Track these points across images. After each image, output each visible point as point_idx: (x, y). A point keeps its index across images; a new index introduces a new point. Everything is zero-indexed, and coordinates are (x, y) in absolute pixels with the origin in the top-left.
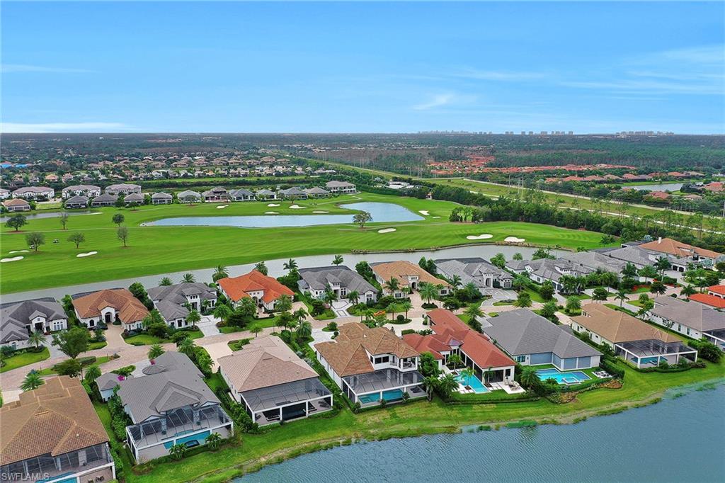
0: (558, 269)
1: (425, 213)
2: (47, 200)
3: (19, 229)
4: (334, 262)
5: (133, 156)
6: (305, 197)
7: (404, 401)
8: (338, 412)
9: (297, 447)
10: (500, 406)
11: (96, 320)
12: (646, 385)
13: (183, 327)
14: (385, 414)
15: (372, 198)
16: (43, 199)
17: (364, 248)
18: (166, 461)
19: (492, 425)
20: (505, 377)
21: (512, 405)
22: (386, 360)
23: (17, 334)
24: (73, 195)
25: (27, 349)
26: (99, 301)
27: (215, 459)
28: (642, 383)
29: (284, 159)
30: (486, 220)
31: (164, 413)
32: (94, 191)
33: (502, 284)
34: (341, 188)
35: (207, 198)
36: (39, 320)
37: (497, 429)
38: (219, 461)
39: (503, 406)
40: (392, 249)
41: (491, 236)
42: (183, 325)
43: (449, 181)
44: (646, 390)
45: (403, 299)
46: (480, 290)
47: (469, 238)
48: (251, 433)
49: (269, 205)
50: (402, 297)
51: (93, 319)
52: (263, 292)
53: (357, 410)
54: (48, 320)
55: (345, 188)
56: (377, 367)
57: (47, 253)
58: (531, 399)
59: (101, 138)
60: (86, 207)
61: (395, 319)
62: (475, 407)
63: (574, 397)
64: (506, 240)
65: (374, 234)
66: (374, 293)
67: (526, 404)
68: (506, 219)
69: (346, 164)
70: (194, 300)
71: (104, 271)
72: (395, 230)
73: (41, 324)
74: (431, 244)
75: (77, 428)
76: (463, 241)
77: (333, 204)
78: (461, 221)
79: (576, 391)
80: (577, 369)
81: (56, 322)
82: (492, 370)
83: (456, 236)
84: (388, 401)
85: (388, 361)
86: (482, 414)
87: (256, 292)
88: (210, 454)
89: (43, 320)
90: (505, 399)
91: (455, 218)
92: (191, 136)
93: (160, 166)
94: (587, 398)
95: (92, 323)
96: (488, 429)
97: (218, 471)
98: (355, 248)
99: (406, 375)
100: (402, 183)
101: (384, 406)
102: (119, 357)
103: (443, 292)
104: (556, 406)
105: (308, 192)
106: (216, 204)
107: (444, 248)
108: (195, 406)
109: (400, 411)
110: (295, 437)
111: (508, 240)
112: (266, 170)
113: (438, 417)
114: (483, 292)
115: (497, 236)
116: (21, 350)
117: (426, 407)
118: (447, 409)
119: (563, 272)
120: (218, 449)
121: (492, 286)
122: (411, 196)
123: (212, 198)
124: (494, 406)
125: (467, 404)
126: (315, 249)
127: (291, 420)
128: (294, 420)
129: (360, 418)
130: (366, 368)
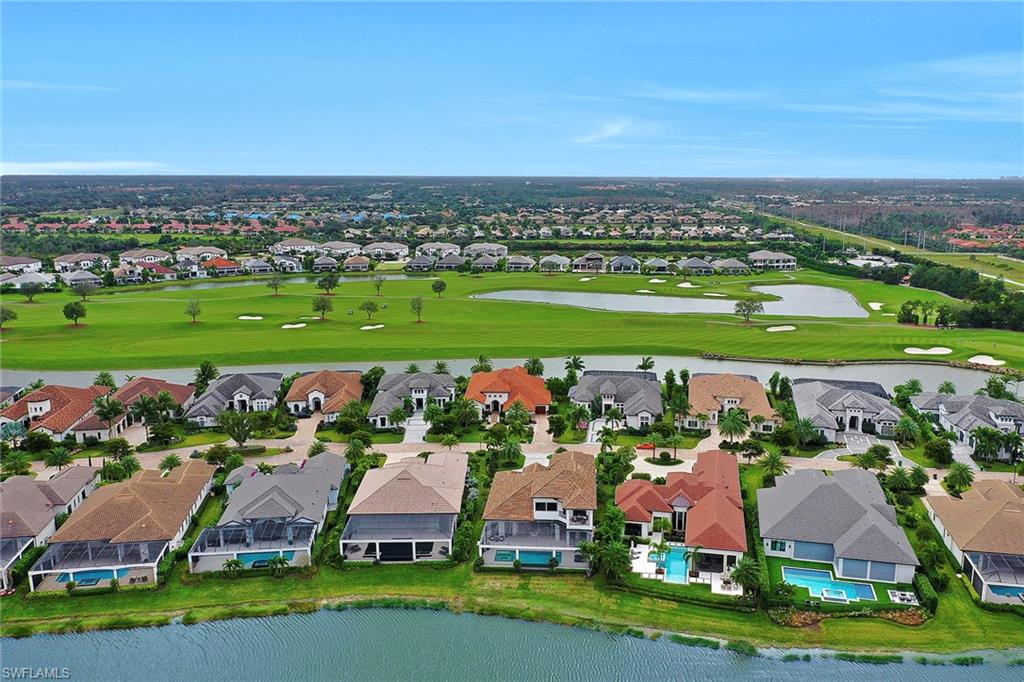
0: (993, 416)
1: (876, 306)
2: (396, 259)
3: (330, 291)
4: (641, 367)
5: (540, 207)
6: (708, 272)
7: (550, 568)
8: (454, 565)
9: (369, 598)
10: (684, 607)
11: (302, 405)
12: (977, 632)
13: (387, 426)
14: (515, 581)
15: (813, 279)
16: (391, 257)
17: (721, 352)
18: (219, 577)
19: (649, 632)
20: (725, 567)
21: (703, 611)
22: (552, 507)
23: (208, 410)
24: (425, 253)
25: (214, 427)
26: (313, 383)
27: (271, 588)
28: (968, 627)
29: (732, 217)
30: (961, 325)
31: (250, 521)
32: (451, 251)
33: (879, 428)
34: (771, 262)
35: (576, 267)
36: (241, 396)
37: (654, 638)
38: (274, 591)
39: (689, 608)
40: (764, 356)
41: (948, 351)
42: (387, 425)
43: (973, 258)
44: (970, 639)
45: (699, 431)
46: (827, 433)
47: (908, 351)
48: (333, 567)
49: (651, 281)
50: (698, 428)
51: (298, 403)
52: (507, 395)
53: (480, 568)
54: (252, 398)
55: (778, 261)
56: (539, 515)
57: (334, 321)
58: (737, 608)
59: (528, 183)
60: (429, 270)
61: (658, 456)
62: (646, 601)
63: (815, 622)
64: (970, 360)
65: (759, 331)
66: (652, 415)
67: (727, 614)
68: (1000, 326)
69: (826, 226)
70: (419, 396)
71: (372, 350)
72: (794, 328)
73: (244, 401)
74: (830, 354)
75: (148, 518)
76: (896, 355)
77: (744, 284)
78: (917, 323)
79: (825, 612)
80: (868, 579)
81: (260, 401)
82: (700, 551)
83: (887, 346)
84: (524, 565)
85: (555, 509)
86: (648, 613)
87: (498, 395)
88: (270, 580)
89: (246, 398)
90: (697, 600)
91: (907, 318)
92: (638, 182)
93: (562, 222)
94: (840, 628)
95: (297, 407)
96: (640, 635)
97: (266, 603)
98: (709, 350)
99: (573, 533)
100: (884, 259)
101: (518, 570)
102: (291, 451)
103: (765, 428)
104: (775, 628)
105: (718, 264)
106: (580, 275)
107: (851, 362)
108: (287, 520)
109: (537, 583)
110: (379, 584)
111: (973, 360)
112: (693, 231)
113: (583, 603)
114: (830, 436)
115: (960, 351)
116: (207, 428)
117: (577, 585)
118: (603, 594)
119: (998, 422)
120: (282, 577)
121: (860, 430)
122: (877, 278)
123: (583, 266)
124: (674, 605)
125: (636, 593)
126: (652, 347)
127: (391, 562)
128: (395, 562)
129: (477, 579)
130: (523, 514)
